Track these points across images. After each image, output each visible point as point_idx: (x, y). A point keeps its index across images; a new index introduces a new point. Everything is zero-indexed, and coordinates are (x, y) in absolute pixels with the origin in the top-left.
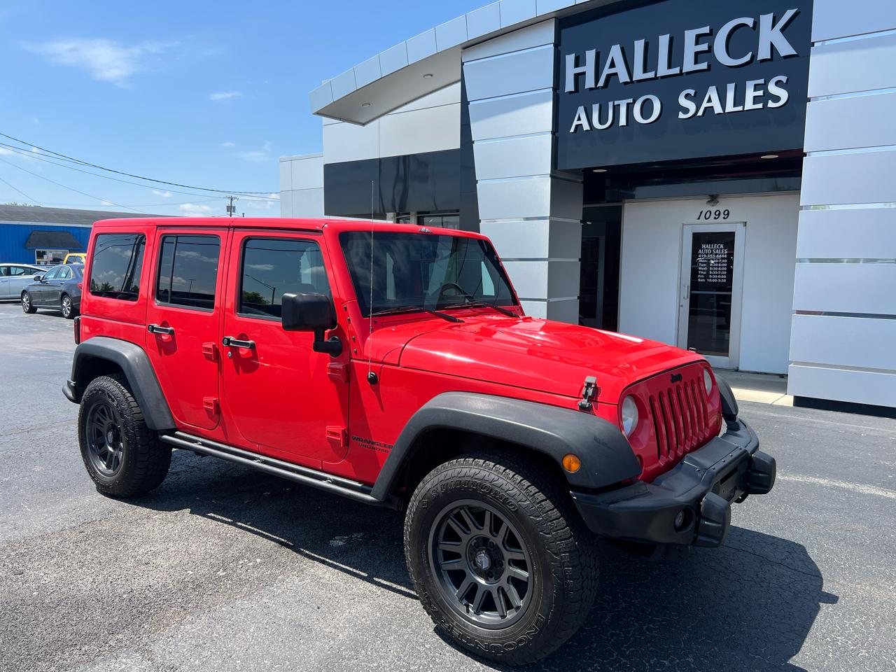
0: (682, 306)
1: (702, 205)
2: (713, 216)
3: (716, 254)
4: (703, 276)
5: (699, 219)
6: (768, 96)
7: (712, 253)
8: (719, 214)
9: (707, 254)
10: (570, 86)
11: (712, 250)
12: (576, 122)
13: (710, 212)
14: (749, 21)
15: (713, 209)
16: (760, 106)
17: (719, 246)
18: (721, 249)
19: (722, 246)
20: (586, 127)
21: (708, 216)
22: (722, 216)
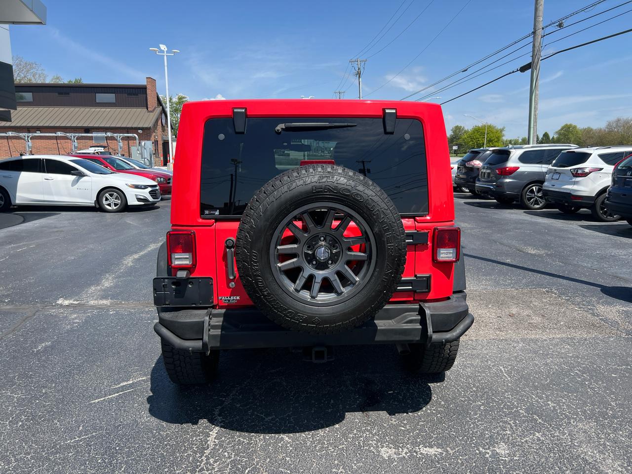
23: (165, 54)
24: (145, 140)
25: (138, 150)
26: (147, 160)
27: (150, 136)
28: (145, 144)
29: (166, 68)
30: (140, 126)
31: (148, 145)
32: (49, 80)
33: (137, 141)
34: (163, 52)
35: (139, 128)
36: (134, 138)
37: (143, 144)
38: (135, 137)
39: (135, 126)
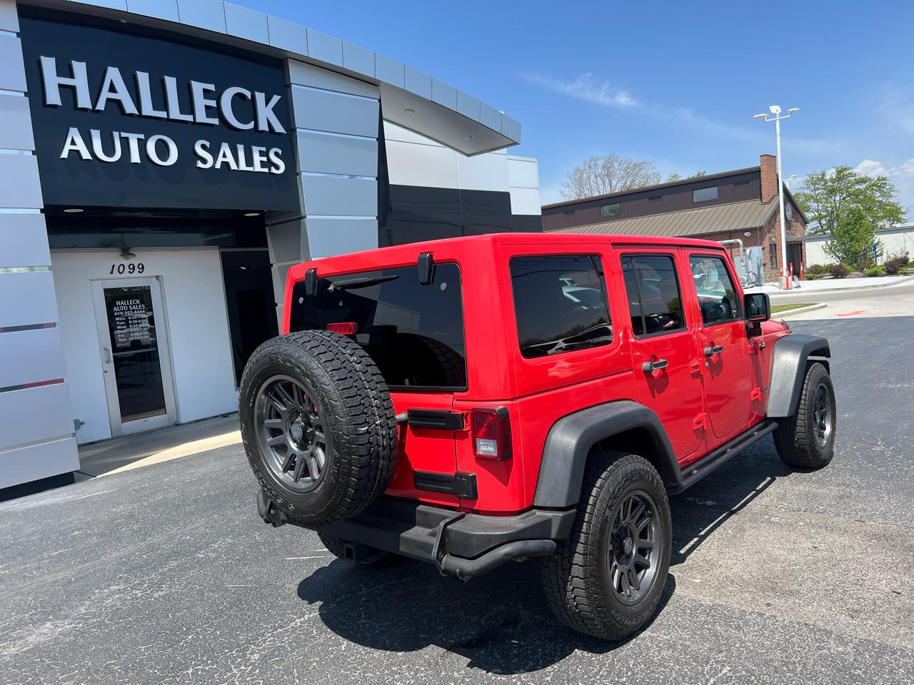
0: (106, 372)
1: (114, 258)
2: (127, 269)
3: (133, 311)
4: (123, 336)
5: (112, 273)
6: (268, 164)
7: (128, 310)
8: (134, 268)
9: (123, 312)
10: (53, 97)
11: (128, 306)
12: (68, 146)
13: (123, 265)
14: (248, 94)
15: (126, 263)
16: (266, 170)
17: (135, 302)
18: (138, 305)
19: (138, 302)
20: (86, 155)
21: (121, 270)
22: (137, 270)
23: (778, 117)
24: (751, 246)
25: (742, 261)
26: (754, 274)
27: (762, 239)
28: (750, 251)
29: (778, 138)
30: (748, 226)
31: (756, 252)
32: (664, 180)
33: (741, 249)
34: (774, 115)
35: (746, 230)
36: (737, 245)
37: (748, 252)
38: (738, 243)
39: (740, 227)
